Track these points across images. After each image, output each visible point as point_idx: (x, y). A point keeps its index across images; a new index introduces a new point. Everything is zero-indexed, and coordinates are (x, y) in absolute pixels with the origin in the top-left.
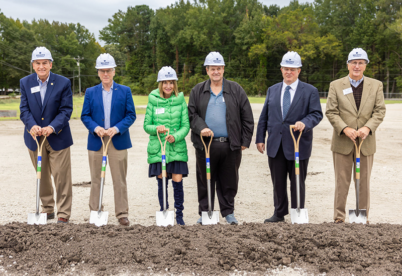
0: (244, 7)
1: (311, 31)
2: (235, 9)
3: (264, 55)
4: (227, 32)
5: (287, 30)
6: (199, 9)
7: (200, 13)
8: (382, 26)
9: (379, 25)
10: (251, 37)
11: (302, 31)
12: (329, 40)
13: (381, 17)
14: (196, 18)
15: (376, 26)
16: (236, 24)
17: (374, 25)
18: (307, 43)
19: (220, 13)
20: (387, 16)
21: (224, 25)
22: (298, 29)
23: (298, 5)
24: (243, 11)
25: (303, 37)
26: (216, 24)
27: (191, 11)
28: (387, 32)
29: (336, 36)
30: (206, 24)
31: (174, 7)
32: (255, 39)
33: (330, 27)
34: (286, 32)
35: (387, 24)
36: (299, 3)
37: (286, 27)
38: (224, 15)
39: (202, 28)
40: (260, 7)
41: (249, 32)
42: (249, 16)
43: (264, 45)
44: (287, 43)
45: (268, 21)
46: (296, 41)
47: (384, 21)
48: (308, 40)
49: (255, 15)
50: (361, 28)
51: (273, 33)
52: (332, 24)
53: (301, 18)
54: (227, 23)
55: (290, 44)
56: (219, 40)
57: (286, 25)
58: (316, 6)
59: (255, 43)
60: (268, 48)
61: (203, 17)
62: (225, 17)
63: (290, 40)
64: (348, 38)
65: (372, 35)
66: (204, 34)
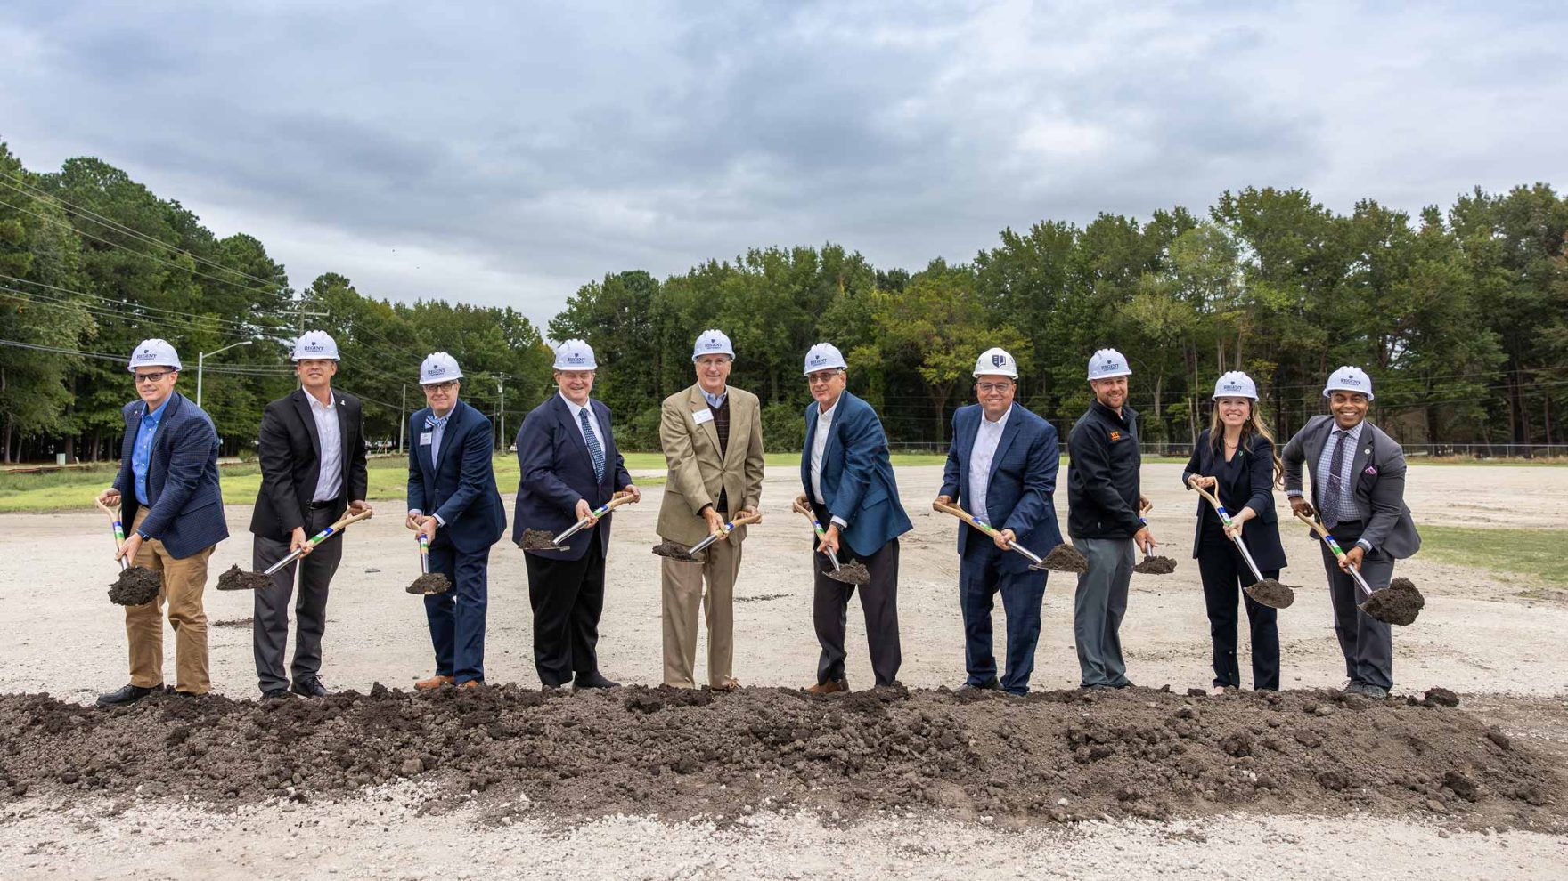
0: (836, 272)
1: (969, 319)
2: (820, 278)
3: (877, 368)
4: (802, 323)
5: (922, 318)
6: (747, 277)
7: (749, 285)
8: (1108, 309)
9: (1103, 306)
10: (849, 332)
11: (950, 319)
12: (1006, 336)
13: (1105, 290)
14: (739, 296)
15: (1098, 308)
16: (821, 307)
17: (1093, 306)
18: (961, 342)
19: (787, 286)
20: (1117, 290)
21: (798, 309)
22: (943, 315)
23: (944, 267)
24: (834, 281)
25: (953, 332)
26: (780, 307)
27: (730, 281)
28: (1119, 320)
29: (1021, 329)
30: (760, 307)
31: (697, 273)
32: (858, 337)
33: (1008, 310)
34: (919, 322)
35: (1118, 304)
36: (948, 265)
37: (919, 313)
38: (797, 288)
39: (752, 314)
40: (869, 272)
41: (845, 323)
42: (846, 290)
43: (876, 349)
44: (922, 343)
45: (883, 301)
46: (939, 340)
47: (1108, 299)
48: (965, 336)
49: (857, 287)
50: (1068, 311)
51: (893, 324)
52: (1011, 306)
53: (947, 293)
54: (804, 305)
55: (927, 344)
56: (787, 337)
57: (919, 308)
58: (979, 269)
59: (858, 343)
60: (884, 354)
61: (754, 293)
62: (798, 294)
63: (927, 336)
64: (1043, 332)
65: (1090, 327)
66: (757, 326)
